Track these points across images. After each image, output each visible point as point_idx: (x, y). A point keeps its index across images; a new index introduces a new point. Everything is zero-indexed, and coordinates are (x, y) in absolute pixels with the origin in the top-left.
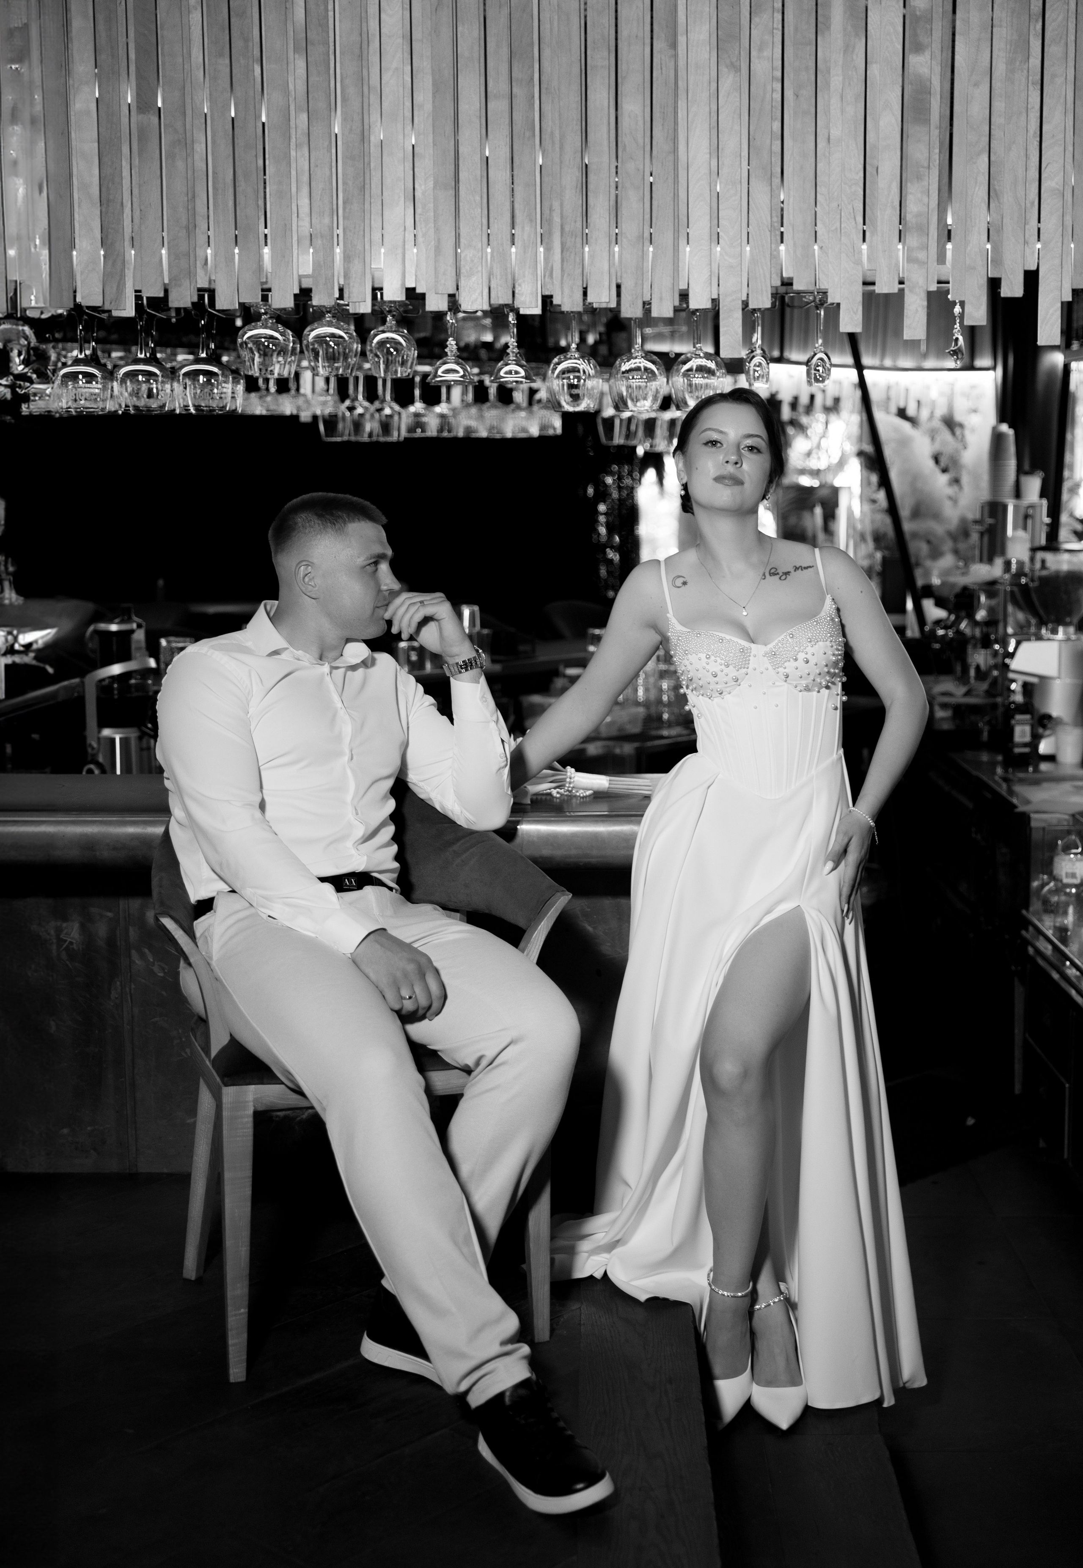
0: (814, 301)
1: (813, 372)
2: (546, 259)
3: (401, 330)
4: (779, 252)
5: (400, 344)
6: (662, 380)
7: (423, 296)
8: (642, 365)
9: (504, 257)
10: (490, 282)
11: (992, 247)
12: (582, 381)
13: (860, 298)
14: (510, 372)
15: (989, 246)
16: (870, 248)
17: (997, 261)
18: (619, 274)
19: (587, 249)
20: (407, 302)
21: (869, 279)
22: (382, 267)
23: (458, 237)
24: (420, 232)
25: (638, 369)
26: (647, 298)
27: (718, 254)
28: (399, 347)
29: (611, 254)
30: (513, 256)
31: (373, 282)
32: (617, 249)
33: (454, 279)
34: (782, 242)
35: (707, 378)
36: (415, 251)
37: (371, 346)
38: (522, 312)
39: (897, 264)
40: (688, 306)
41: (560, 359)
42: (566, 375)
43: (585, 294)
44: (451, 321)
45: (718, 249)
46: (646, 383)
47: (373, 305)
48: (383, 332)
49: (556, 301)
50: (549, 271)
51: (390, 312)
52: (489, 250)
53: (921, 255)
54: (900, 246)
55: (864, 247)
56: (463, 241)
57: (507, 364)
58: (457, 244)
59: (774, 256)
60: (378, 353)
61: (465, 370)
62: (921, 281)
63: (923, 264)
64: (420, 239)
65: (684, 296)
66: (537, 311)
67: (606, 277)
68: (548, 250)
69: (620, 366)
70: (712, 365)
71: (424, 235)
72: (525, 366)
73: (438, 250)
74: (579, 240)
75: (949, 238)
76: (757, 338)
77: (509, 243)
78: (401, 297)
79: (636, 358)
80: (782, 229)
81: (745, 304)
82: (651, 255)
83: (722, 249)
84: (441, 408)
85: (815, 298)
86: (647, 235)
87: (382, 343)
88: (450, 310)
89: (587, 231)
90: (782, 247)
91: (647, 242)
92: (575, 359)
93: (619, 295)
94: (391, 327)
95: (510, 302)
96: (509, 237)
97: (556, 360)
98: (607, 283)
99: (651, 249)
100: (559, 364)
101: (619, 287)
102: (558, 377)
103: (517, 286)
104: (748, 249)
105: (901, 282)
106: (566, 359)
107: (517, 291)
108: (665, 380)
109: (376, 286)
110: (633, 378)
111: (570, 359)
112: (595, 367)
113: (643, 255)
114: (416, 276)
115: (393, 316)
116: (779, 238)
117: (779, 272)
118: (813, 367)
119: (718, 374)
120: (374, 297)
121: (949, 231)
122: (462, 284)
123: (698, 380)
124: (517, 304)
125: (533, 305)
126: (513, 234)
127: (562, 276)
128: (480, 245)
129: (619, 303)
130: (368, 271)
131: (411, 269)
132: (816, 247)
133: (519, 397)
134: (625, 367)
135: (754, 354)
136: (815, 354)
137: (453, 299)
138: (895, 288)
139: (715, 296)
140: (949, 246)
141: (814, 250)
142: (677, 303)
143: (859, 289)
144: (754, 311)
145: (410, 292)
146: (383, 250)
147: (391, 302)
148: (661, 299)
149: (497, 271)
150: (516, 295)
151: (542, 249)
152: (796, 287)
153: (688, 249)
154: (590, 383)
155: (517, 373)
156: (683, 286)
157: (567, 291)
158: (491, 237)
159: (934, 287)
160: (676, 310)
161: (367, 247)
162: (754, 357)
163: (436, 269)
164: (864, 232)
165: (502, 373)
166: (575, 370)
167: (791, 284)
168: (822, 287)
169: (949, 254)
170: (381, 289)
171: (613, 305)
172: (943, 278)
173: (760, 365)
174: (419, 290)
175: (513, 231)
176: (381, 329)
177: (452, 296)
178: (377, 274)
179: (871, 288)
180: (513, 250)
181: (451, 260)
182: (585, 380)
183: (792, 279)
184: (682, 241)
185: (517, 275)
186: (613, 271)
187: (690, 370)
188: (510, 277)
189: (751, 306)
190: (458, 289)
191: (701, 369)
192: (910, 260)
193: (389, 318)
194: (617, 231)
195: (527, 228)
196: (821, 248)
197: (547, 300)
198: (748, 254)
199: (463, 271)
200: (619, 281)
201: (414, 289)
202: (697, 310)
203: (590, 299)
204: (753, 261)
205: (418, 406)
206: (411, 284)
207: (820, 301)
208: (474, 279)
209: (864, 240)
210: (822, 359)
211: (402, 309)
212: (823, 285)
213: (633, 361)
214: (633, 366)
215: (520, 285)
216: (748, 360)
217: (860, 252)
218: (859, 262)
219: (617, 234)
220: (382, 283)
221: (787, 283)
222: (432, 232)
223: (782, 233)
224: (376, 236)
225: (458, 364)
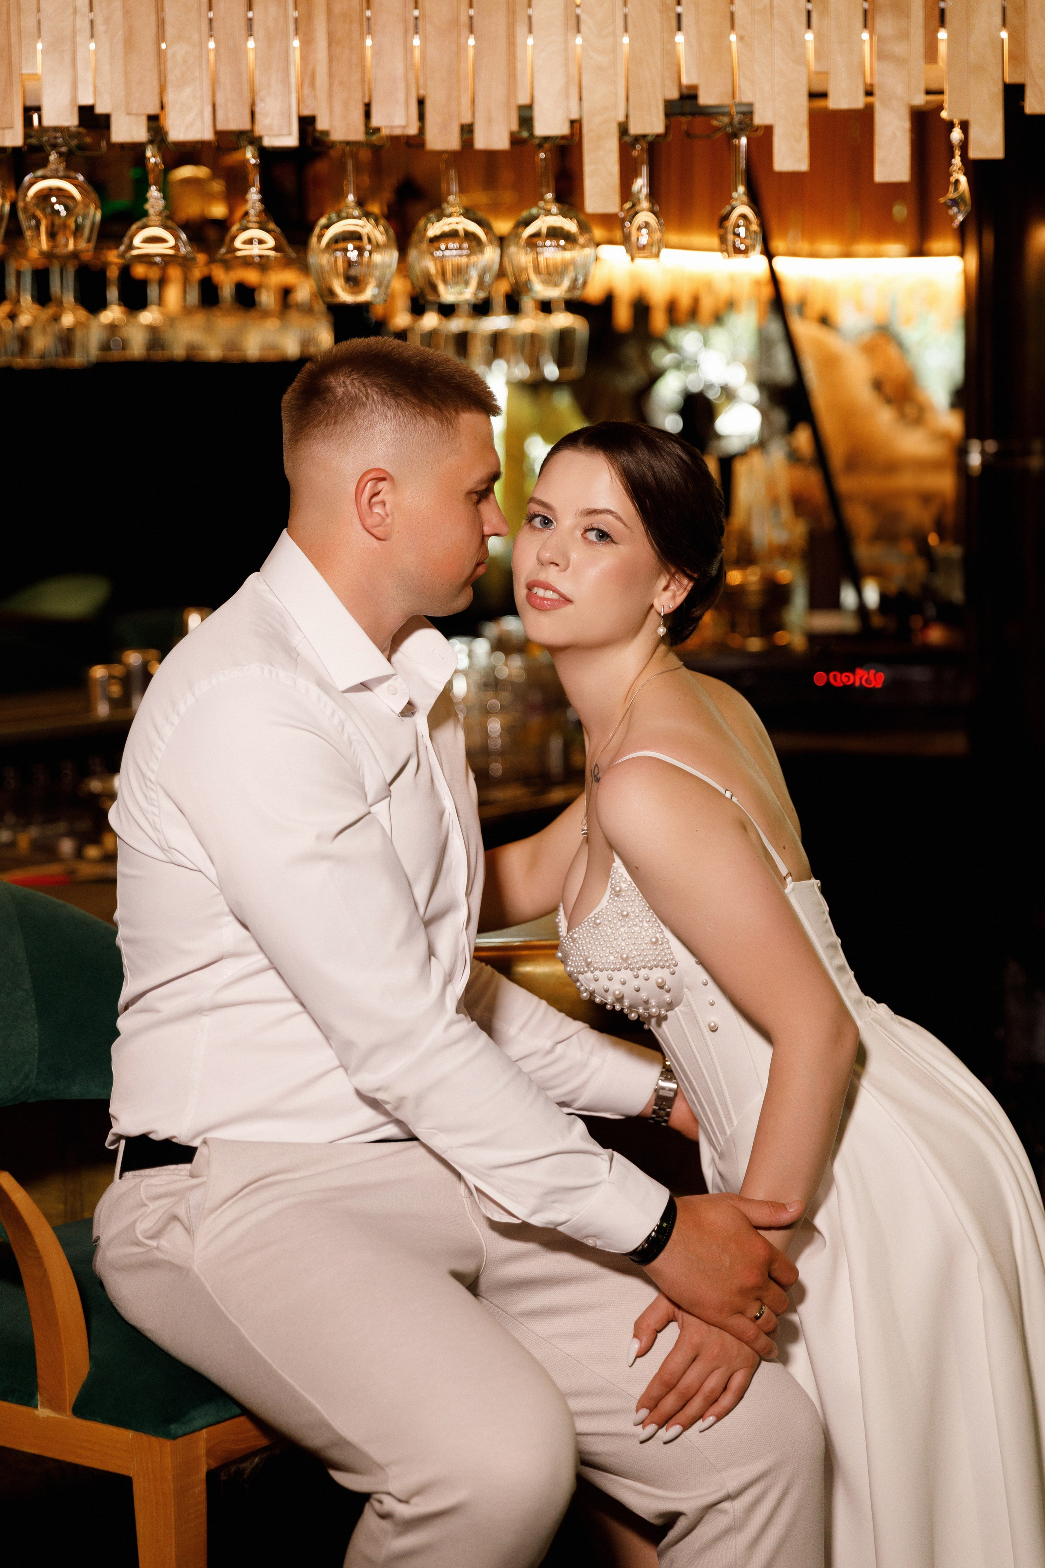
0: (731, 124)
1: (730, 237)
2: (304, 58)
3: (72, 174)
4: (674, 44)
5: (72, 197)
6: (490, 255)
7: (106, 119)
8: (460, 228)
9: (237, 53)
10: (214, 94)
11: (1010, 36)
12: (366, 254)
13: (804, 117)
14: (250, 242)
15: (1004, 35)
16: (818, 38)
17: (1018, 56)
18: (421, 82)
19: (369, 42)
20: (82, 130)
21: (818, 88)
22: (39, 71)
23: (161, 24)
24: (99, 16)
25: (452, 235)
26: (467, 120)
27: (579, 50)
28: (70, 203)
29: (408, 49)
30: (251, 56)
31: (24, 97)
32: (416, 41)
33: (156, 91)
34: (679, 29)
35: (564, 248)
36: (92, 46)
37: (24, 200)
38: (267, 142)
39: (862, 64)
40: (532, 134)
41: (329, 219)
42: (341, 245)
43: (368, 115)
44: (153, 160)
45: (579, 41)
46: (468, 256)
47: (27, 136)
48: (44, 177)
49: (322, 125)
50: (308, 77)
51: (54, 146)
52: (212, 45)
53: (899, 49)
54: (865, 36)
55: (809, 36)
56: (169, 30)
57: (246, 229)
58: (160, 36)
59: (670, 51)
60: (39, 213)
61: (177, 238)
62: (900, 89)
63: (901, 62)
64: (100, 27)
65: (526, 117)
66: (290, 140)
67: (401, 87)
68: (307, 44)
69: (425, 230)
70: (570, 226)
71: (107, 20)
72: (273, 231)
73: (129, 43)
74: (355, 27)
75: (942, 23)
76: (640, 184)
77: (244, 32)
78: (71, 120)
79: (450, 216)
80: (679, 9)
81: (623, 129)
82: (471, 52)
83: (584, 40)
84: (148, 317)
85: (732, 119)
86: (464, 19)
87: (44, 197)
88: (151, 142)
89: (368, 13)
90: (680, 38)
91: (465, 31)
92: (354, 218)
93: (421, 117)
94: (57, 170)
95: (247, 126)
96: (243, 23)
97: (323, 221)
98: (401, 96)
99: (471, 41)
100: (327, 227)
101: (421, 102)
102: (328, 245)
103: (258, 101)
104: (626, 40)
105: (869, 93)
106: (340, 218)
107: (258, 110)
108: (498, 251)
109: (30, 103)
110: (447, 248)
111: (347, 218)
112: (386, 231)
113: (461, 48)
114: (95, 87)
115: (60, 154)
116: (674, 23)
117: (676, 76)
118: (730, 229)
119: (581, 240)
120: (28, 121)
121: (942, 12)
122: (170, 97)
123: (551, 253)
124: (259, 130)
125: (285, 131)
126: (250, 19)
127: (331, 85)
128: (196, 37)
129: (422, 130)
130: (16, 78)
131: (86, 77)
132: (733, 38)
133: (267, 299)
134: (434, 230)
135: (638, 208)
136: (733, 208)
137: (155, 124)
138: (858, 102)
139: (575, 116)
140: (942, 35)
141: (730, 42)
142: (515, 127)
143: (802, 105)
144: (638, 139)
145: (86, 113)
146: (40, 46)
147: (56, 129)
148: (489, 121)
149: (226, 78)
150: (258, 117)
151: (296, 43)
152: (704, 99)
153: (530, 41)
154: (377, 258)
155: (261, 242)
156: (524, 100)
157: (338, 109)
158: (215, 24)
159: (920, 100)
160: (515, 140)
161: (14, 39)
162: (636, 213)
163: (126, 74)
164: (809, 13)
165: (238, 243)
166: (354, 236)
167: (695, 97)
168: (745, 99)
169: (943, 48)
170: (38, 109)
171: (413, 130)
172: (934, 86)
173: (647, 225)
174: (100, 110)
175: (250, 14)
176: (40, 173)
177: (154, 120)
178: (30, 85)
179: (819, 103)
180: (251, 44)
181: (150, 60)
182: (370, 253)
183: (695, 88)
184: (521, 29)
185: (257, 84)
186: (412, 77)
187: (537, 235)
188: (246, 87)
189: (635, 129)
190: (162, 107)
191: (555, 233)
192: (881, 55)
193: (53, 157)
194: (416, 13)
195: (273, 10)
196: (741, 38)
197: (306, 123)
198: (626, 49)
199: (171, 77)
200: (422, 92)
201: (91, 108)
202: (546, 139)
203: (375, 122)
204: (634, 58)
205: (113, 314)
206: (86, 100)
207: (740, 123)
208: (188, 91)
209: (809, 26)
210: (744, 216)
211: (74, 142)
212: (746, 96)
213: (446, 220)
214: (447, 229)
215: (262, 100)
216: (629, 218)
217: (804, 43)
218: (801, 60)
219: (416, 18)
220: (39, 99)
221: (689, 96)
222: (118, 14)
223: (679, 16)
224: (28, 22)
225: (166, 228)
